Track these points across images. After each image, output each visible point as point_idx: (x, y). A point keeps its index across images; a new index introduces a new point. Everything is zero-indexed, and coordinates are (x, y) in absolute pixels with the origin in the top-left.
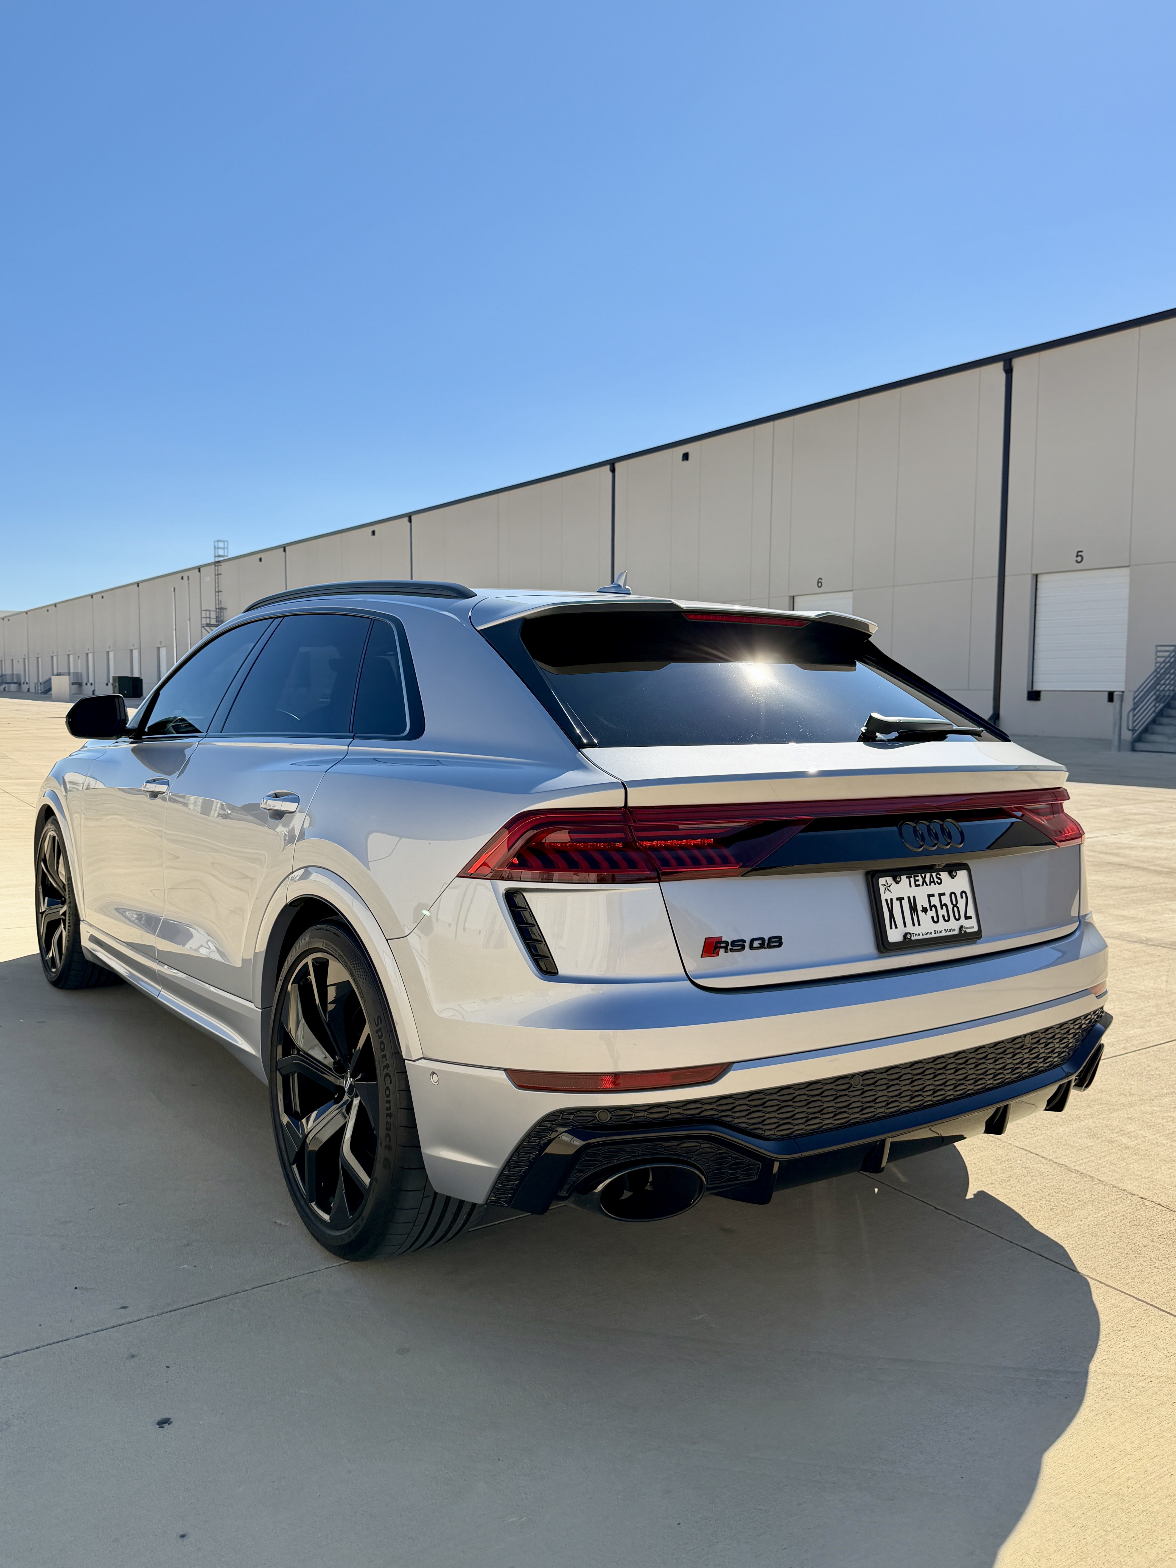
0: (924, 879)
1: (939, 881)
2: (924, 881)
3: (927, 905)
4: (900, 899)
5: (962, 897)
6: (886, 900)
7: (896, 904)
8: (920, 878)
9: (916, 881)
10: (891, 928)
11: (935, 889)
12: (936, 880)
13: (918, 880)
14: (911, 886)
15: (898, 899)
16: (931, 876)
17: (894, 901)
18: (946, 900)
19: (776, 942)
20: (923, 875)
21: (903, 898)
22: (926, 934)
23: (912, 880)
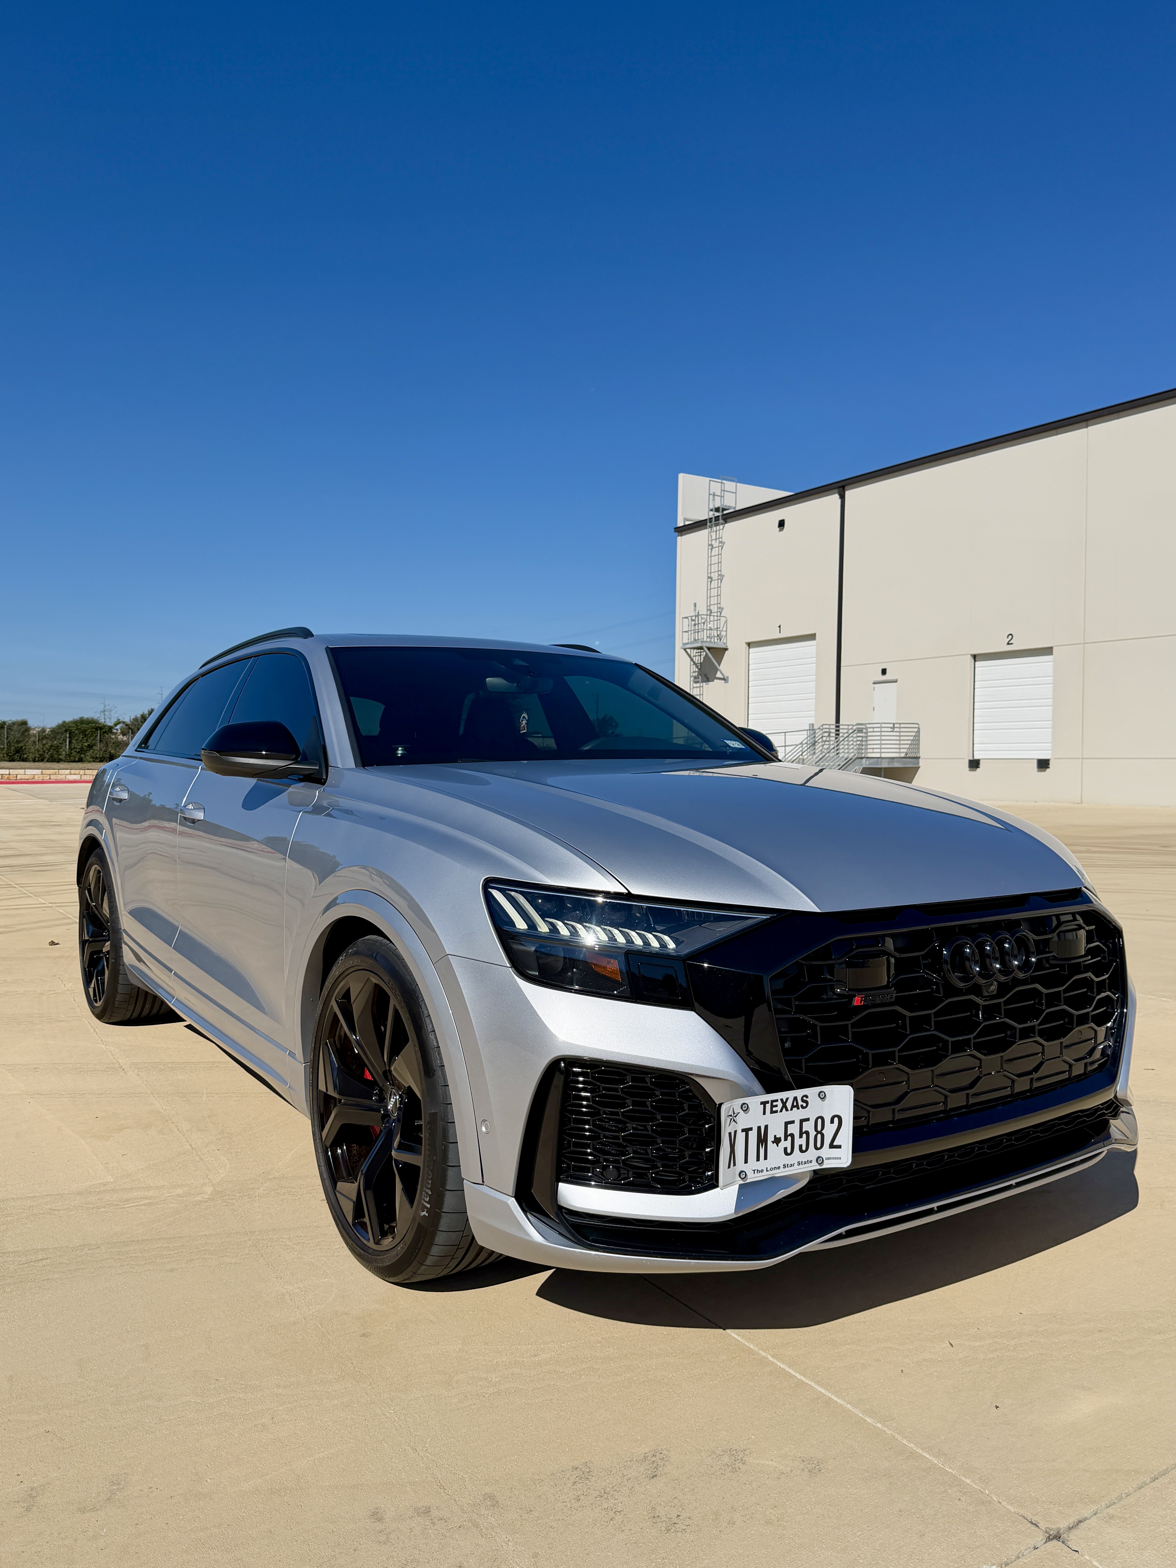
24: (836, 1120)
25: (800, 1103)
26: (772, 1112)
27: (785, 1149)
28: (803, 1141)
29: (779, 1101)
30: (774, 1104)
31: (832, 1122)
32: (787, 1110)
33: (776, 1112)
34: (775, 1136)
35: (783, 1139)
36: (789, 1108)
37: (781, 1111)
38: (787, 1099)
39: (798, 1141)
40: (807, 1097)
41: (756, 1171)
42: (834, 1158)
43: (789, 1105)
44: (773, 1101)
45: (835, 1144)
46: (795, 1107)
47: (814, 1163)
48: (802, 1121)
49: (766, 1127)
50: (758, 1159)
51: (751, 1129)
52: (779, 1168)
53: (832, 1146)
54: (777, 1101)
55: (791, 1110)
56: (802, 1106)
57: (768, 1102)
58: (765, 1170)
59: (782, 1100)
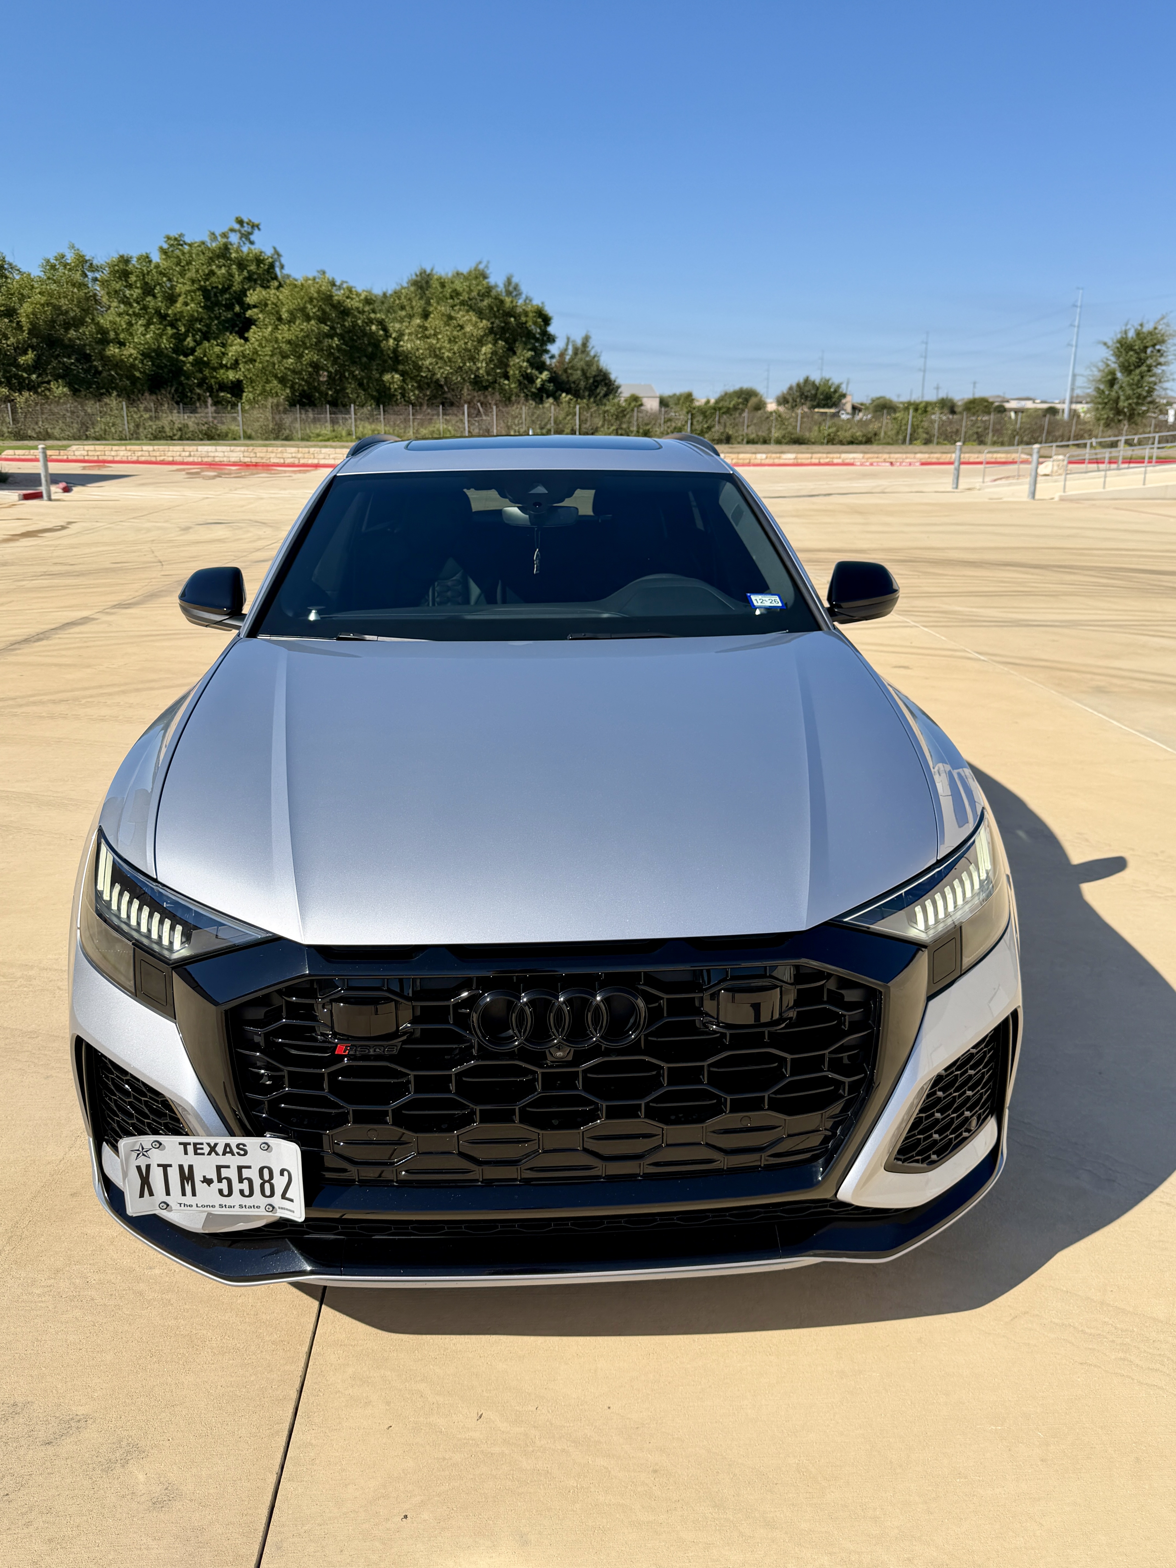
24: (286, 1173)
25: (235, 1150)
26: (196, 1153)
27: (221, 1192)
28: (245, 1186)
29: (205, 1144)
30: (198, 1146)
31: (282, 1174)
32: (217, 1154)
33: (203, 1154)
34: (204, 1177)
35: (215, 1179)
36: (221, 1152)
37: (209, 1154)
38: (216, 1145)
39: (236, 1186)
40: (244, 1145)
41: (182, 1205)
42: (287, 1209)
43: (220, 1149)
44: (195, 1144)
45: (287, 1196)
46: (228, 1153)
47: (262, 1209)
48: (240, 1169)
49: (191, 1167)
50: (184, 1194)
51: (170, 1166)
52: (213, 1206)
53: (283, 1196)
54: (202, 1144)
55: (224, 1154)
56: (238, 1154)
57: (189, 1144)
58: (195, 1206)
59: (209, 1144)
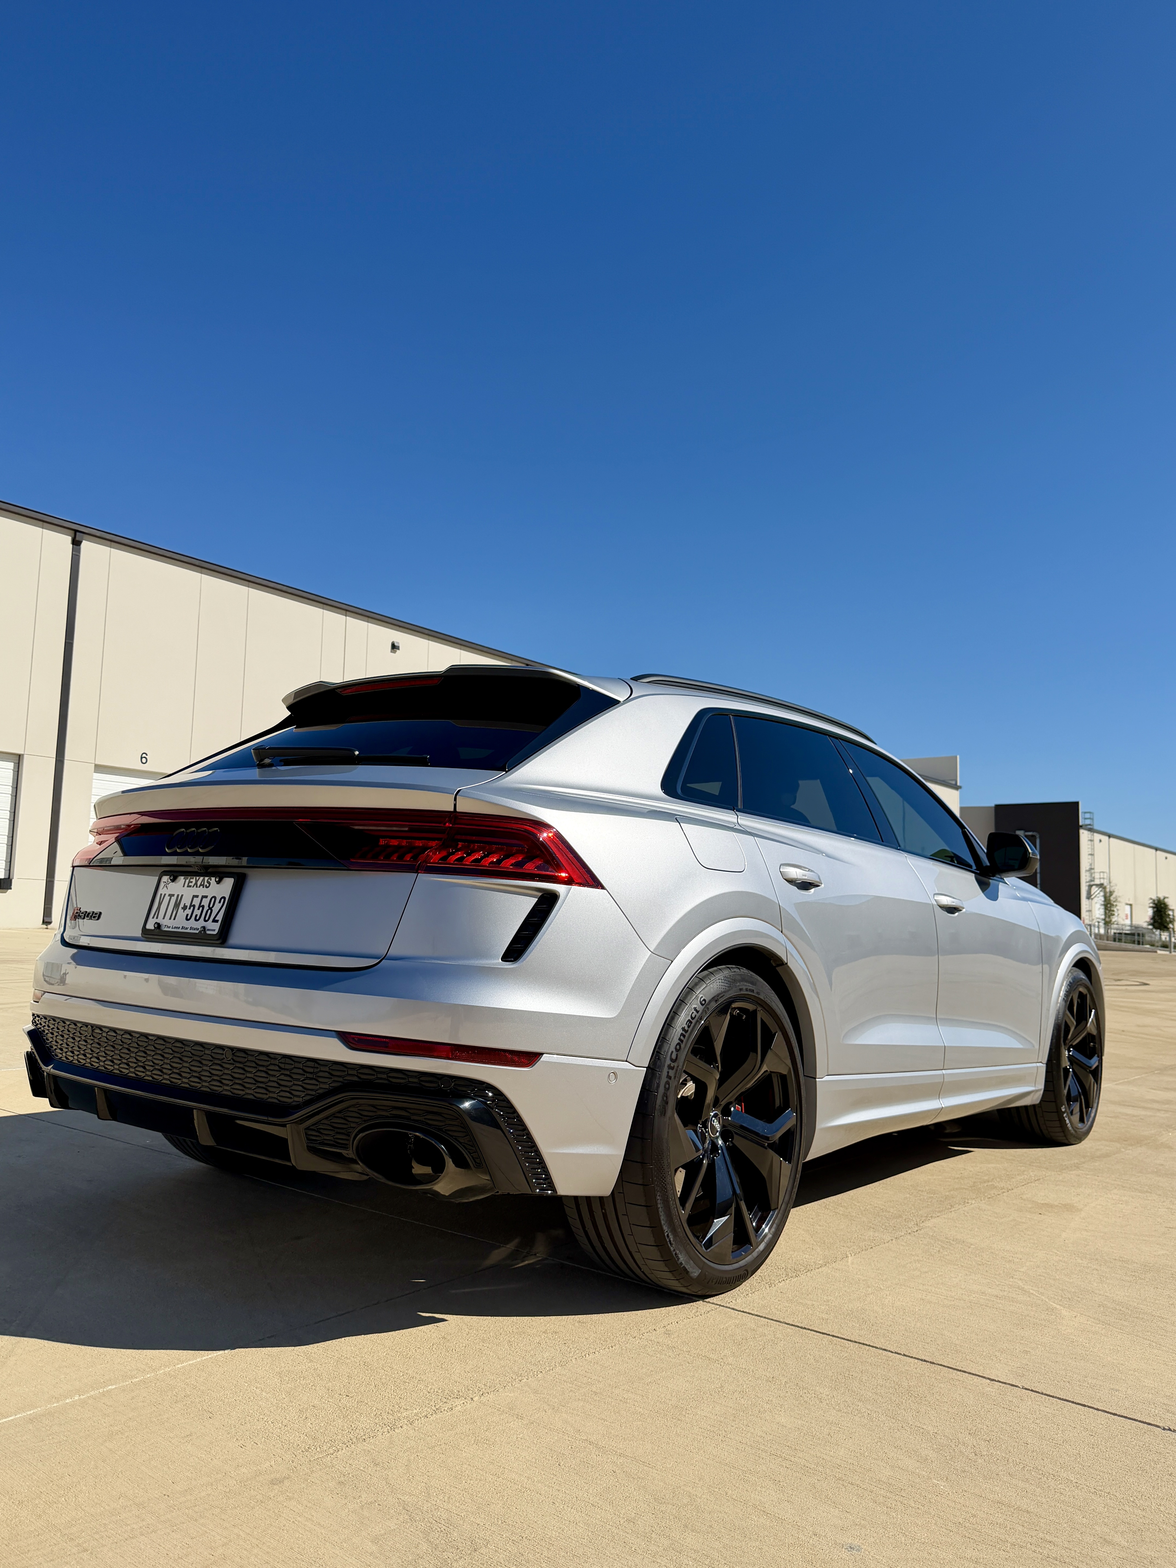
0: (197, 881)
1: (208, 885)
2: (196, 883)
3: (188, 905)
4: (171, 896)
5: (220, 902)
6: (161, 895)
7: (167, 898)
8: (194, 881)
9: (190, 882)
10: (153, 918)
11: (201, 892)
12: (206, 883)
13: (192, 882)
14: (184, 886)
15: (169, 895)
16: (204, 880)
17: (167, 895)
18: (205, 902)
19: (97, 916)
20: (198, 878)
21: (173, 895)
22: (175, 928)
23: (187, 881)
